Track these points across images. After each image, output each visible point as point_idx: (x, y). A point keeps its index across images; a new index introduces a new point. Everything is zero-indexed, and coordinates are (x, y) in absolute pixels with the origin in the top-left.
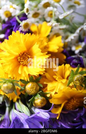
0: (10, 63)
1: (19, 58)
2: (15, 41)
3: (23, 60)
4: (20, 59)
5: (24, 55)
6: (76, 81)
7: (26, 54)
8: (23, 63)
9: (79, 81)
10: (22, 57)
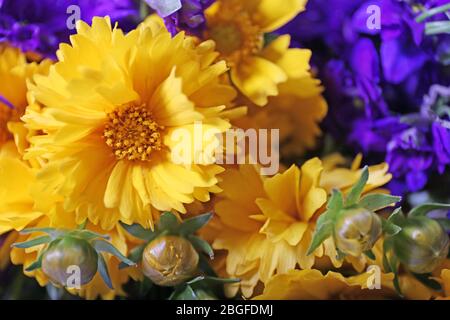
0: (67, 159)
1: (107, 134)
2: (81, 69)
3: (126, 143)
4: (112, 137)
5: (128, 121)
6: (347, 238)
7: (137, 114)
8: (124, 153)
9: (360, 240)
10: (121, 128)
